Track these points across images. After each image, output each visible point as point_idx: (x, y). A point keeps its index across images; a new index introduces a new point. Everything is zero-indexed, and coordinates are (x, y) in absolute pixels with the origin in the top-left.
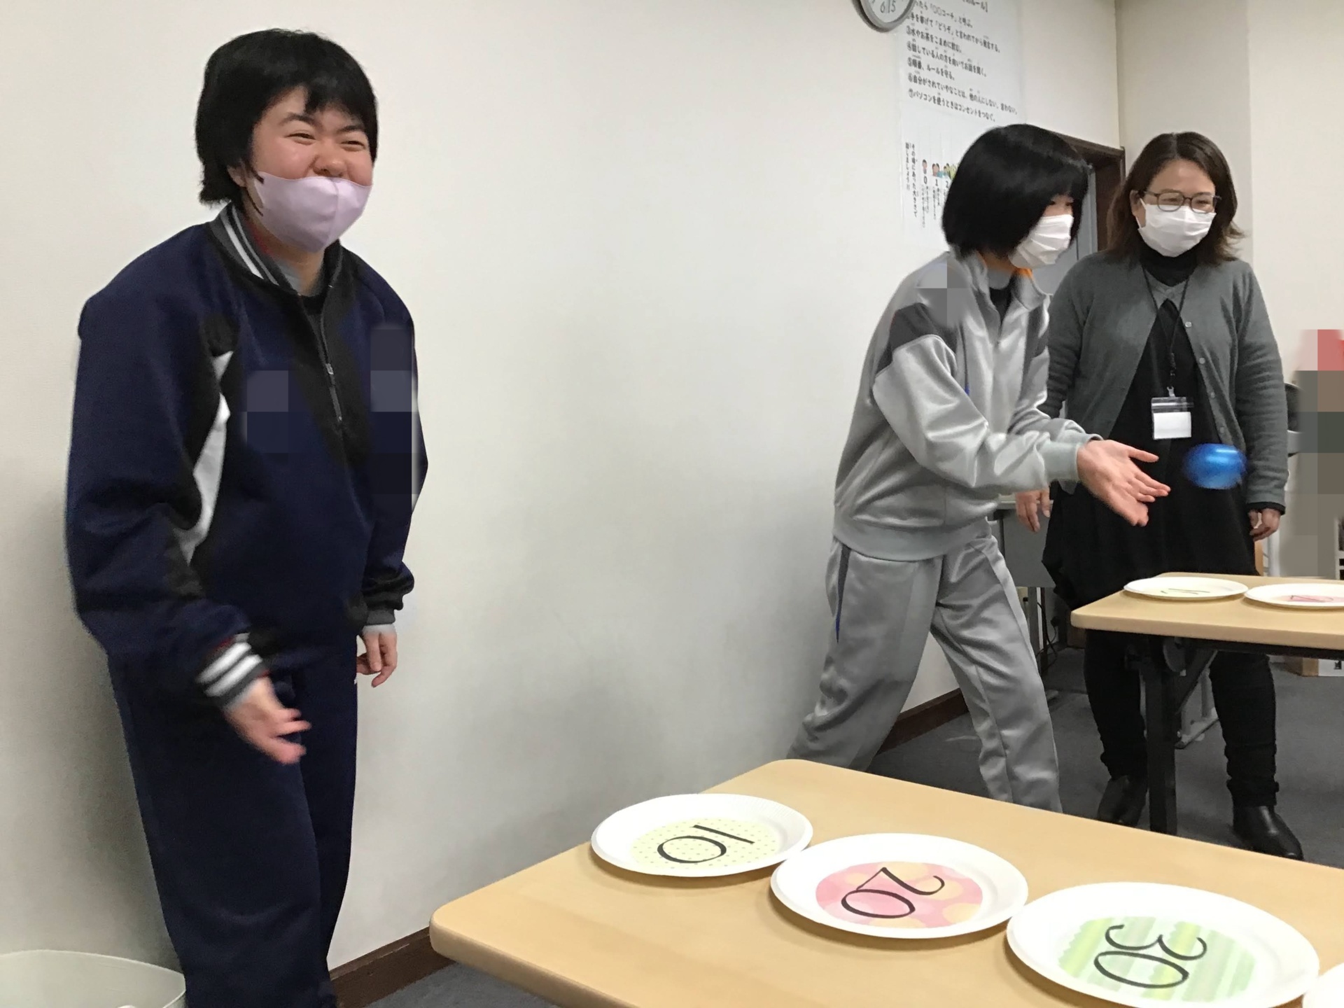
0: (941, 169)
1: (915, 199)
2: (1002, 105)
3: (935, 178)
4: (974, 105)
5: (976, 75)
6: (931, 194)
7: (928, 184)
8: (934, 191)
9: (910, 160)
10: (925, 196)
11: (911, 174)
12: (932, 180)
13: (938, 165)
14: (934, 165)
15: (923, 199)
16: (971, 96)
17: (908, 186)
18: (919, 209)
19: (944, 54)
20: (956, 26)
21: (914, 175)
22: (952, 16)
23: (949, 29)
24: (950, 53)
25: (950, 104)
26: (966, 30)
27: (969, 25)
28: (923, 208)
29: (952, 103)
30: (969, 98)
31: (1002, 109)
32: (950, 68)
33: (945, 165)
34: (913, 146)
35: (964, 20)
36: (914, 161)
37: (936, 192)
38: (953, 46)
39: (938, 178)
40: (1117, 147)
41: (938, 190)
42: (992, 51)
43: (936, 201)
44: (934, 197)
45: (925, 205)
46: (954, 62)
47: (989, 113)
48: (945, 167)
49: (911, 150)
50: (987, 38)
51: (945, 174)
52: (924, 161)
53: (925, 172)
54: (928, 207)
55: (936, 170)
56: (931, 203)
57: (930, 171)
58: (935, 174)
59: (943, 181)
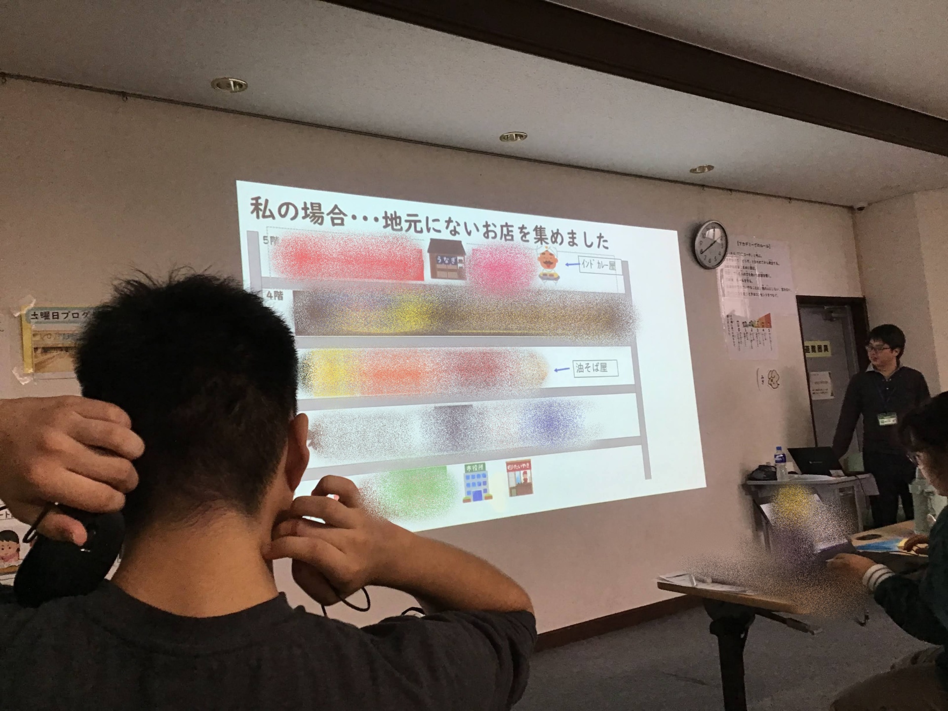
0: (748, 323)
1: (734, 339)
2: (782, 289)
4: (766, 292)
5: (765, 278)
6: (743, 335)
7: (741, 331)
8: (744, 334)
9: (730, 322)
10: (739, 337)
11: (731, 328)
12: (743, 329)
13: (746, 322)
14: (743, 323)
15: (738, 338)
16: (763, 288)
17: (729, 334)
18: (736, 343)
19: (746, 273)
20: (751, 259)
21: (732, 328)
22: (750, 255)
23: (748, 261)
24: (749, 271)
25: (750, 294)
26: (757, 259)
27: (759, 257)
28: (739, 342)
29: (752, 294)
30: (762, 289)
31: (783, 290)
32: (750, 278)
33: (750, 321)
34: (731, 316)
35: (757, 255)
36: (732, 322)
37: (746, 335)
38: (751, 268)
39: (746, 328)
40: (861, 296)
41: (747, 333)
42: (774, 266)
43: (746, 339)
44: (745, 336)
45: (740, 341)
46: (752, 275)
47: (774, 294)
48: (750, 323)
49: (729, 318)
50: (771, 260)
51: (750, 325)
52: (738, 321)
53: (739, 326)
54: (741, 342)
55: (745, 325)
56: (743, 339)
57: (741, 326)
58: (744, 326)
59: (749, 329)
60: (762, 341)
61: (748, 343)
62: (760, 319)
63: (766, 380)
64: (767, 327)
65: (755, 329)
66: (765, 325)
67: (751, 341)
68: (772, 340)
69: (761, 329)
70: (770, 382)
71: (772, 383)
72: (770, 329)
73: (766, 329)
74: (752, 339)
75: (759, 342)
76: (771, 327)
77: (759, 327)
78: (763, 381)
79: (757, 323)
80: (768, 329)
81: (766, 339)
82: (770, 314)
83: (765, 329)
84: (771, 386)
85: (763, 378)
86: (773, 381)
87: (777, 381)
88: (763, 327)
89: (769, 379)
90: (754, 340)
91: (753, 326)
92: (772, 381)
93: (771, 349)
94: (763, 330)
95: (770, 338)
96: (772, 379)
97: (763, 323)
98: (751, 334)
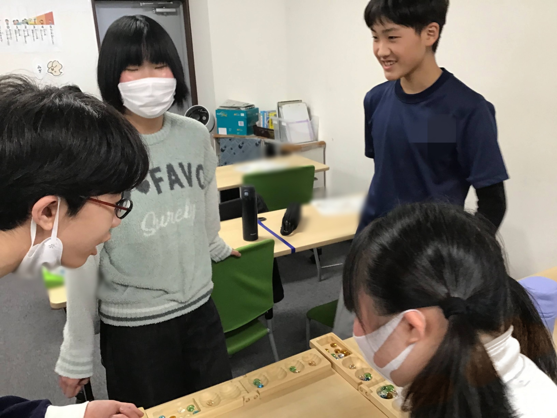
0: (20, 21)
3: (15, 26)
6: (13, 32)
7: (10, 28)
8: (15, 31)
10: (9, 33)
12: (13, 27)
13: (17, 20)
14: (14, 21)
15: (7, 35)
18: (5, 39)
28: (8, 38)
33: (23, 19)
39: (19, 26)
41: (19, 30)
43: (18, 35)
44: (16, 33)
45: (9, 36)
48: (23, 21)
51: (23, 23)
52: (7, 20)
53: (8, 24)
54: (11, 38)
55: (16, 22)
56: (14, 35)
57: (11, 23)
58: (15, 24)
59: (22, 27)
60: (39, 36)
61: (21, 39)
62: (38, 17)
63: (45, 69)
64: (47, 24)
65: (30, 27)
66: (44, 22)
67: (25, 36)
68: (53, 35)
69: (39, 27)
70: (50, 70)
71: (53, 72)
72: (52, 26)
73: (47, 27)
74: (26, 34)
75: (35, 38)
76: (53, 23)
77: (36, 24)
78: (40, 71)
79: (33, 21)
80: (49, 26)
81: (45, 35)
82: (51, 14)
83: (44, 26)
84: (52, 74)
85: (39, 67)
86: (54, 70)
87: (59, 70)
88: (42, 24)
89: (49, 68)
90: (28, 35)
91: (27, 23)
92: (52, 70)
93: (53, 43)
94: (43, 27)
95: (52, 33)
96: (52, 68)
97: (42, 20)
98: (24, 31)
